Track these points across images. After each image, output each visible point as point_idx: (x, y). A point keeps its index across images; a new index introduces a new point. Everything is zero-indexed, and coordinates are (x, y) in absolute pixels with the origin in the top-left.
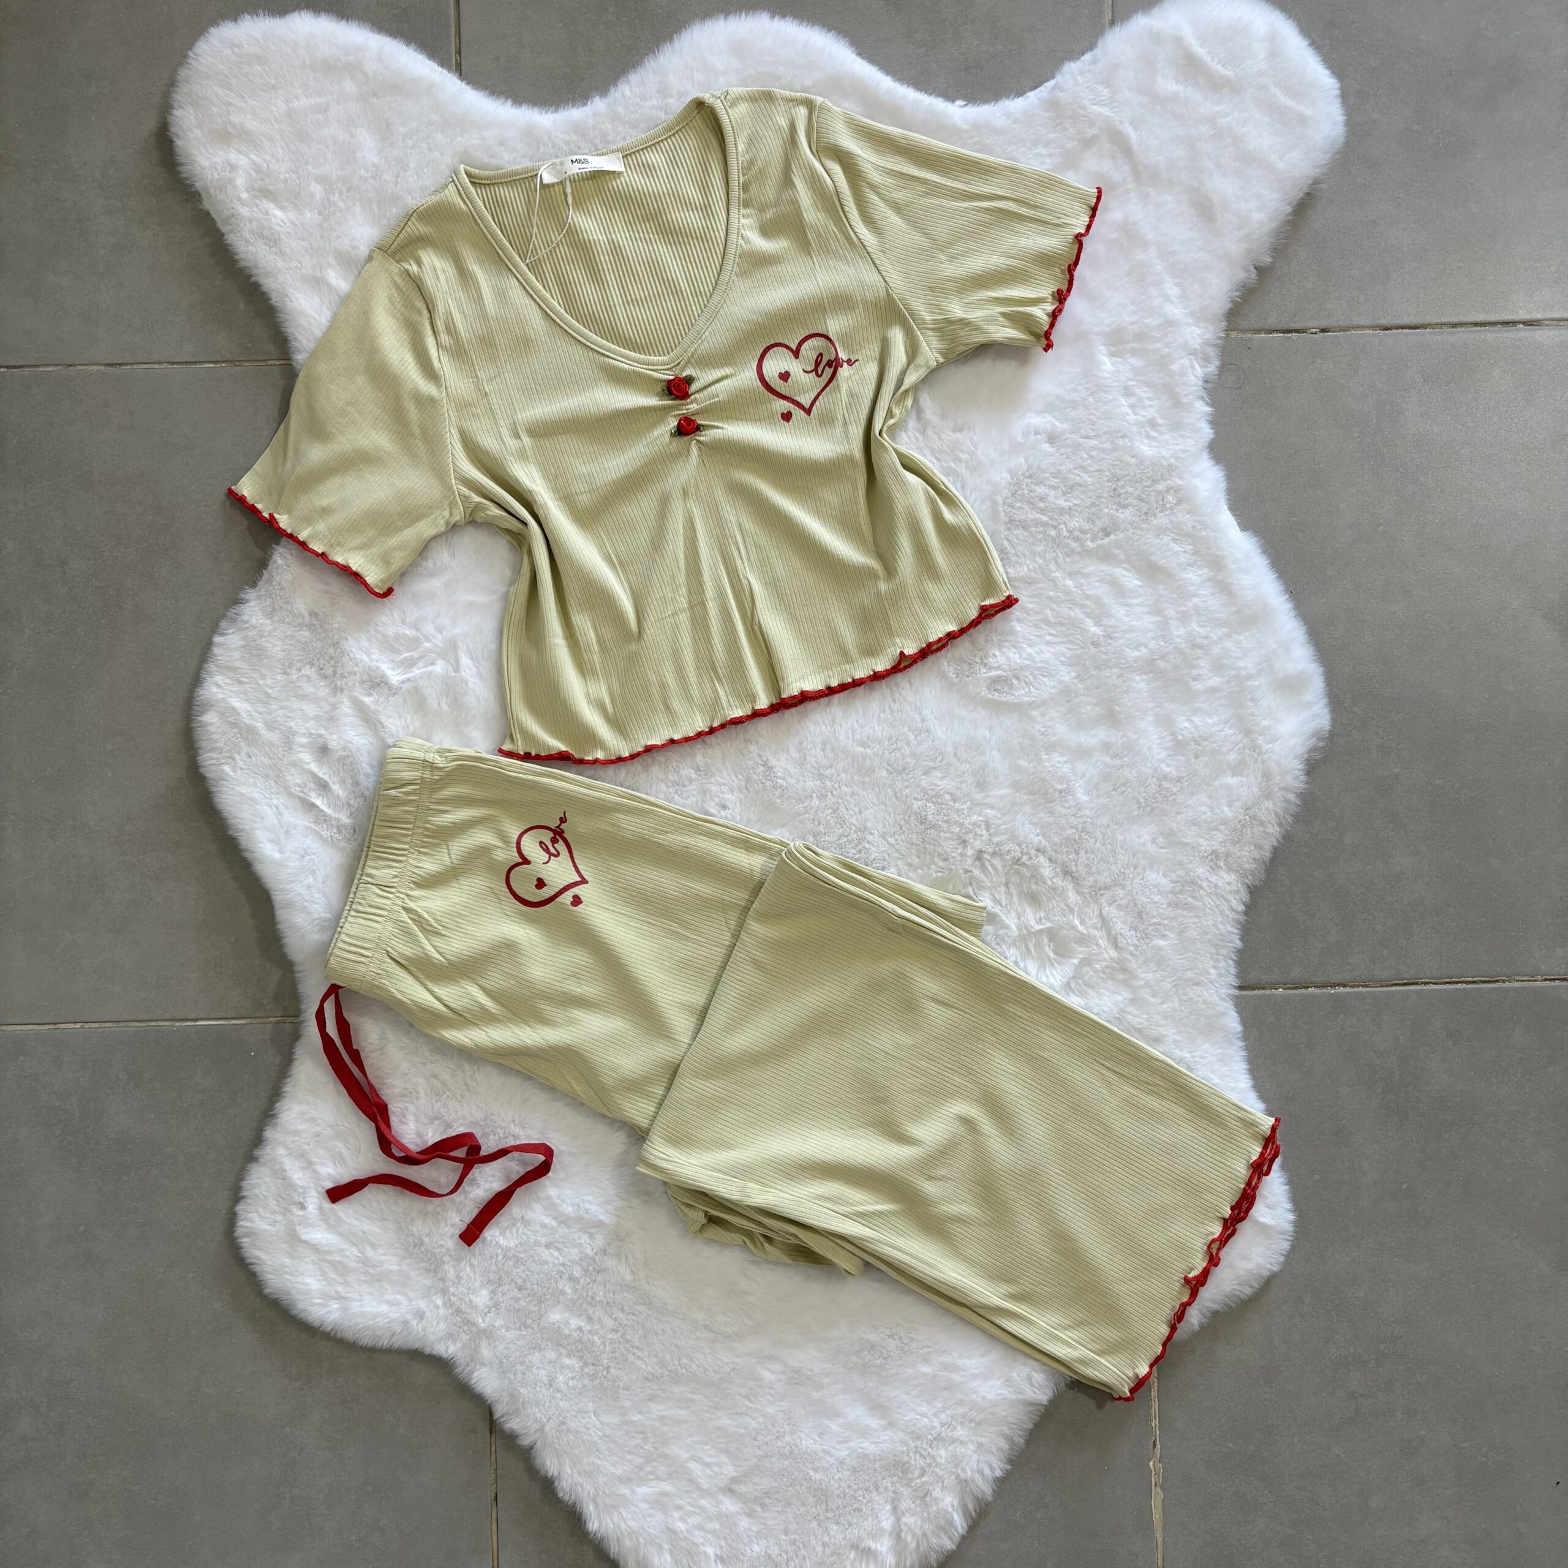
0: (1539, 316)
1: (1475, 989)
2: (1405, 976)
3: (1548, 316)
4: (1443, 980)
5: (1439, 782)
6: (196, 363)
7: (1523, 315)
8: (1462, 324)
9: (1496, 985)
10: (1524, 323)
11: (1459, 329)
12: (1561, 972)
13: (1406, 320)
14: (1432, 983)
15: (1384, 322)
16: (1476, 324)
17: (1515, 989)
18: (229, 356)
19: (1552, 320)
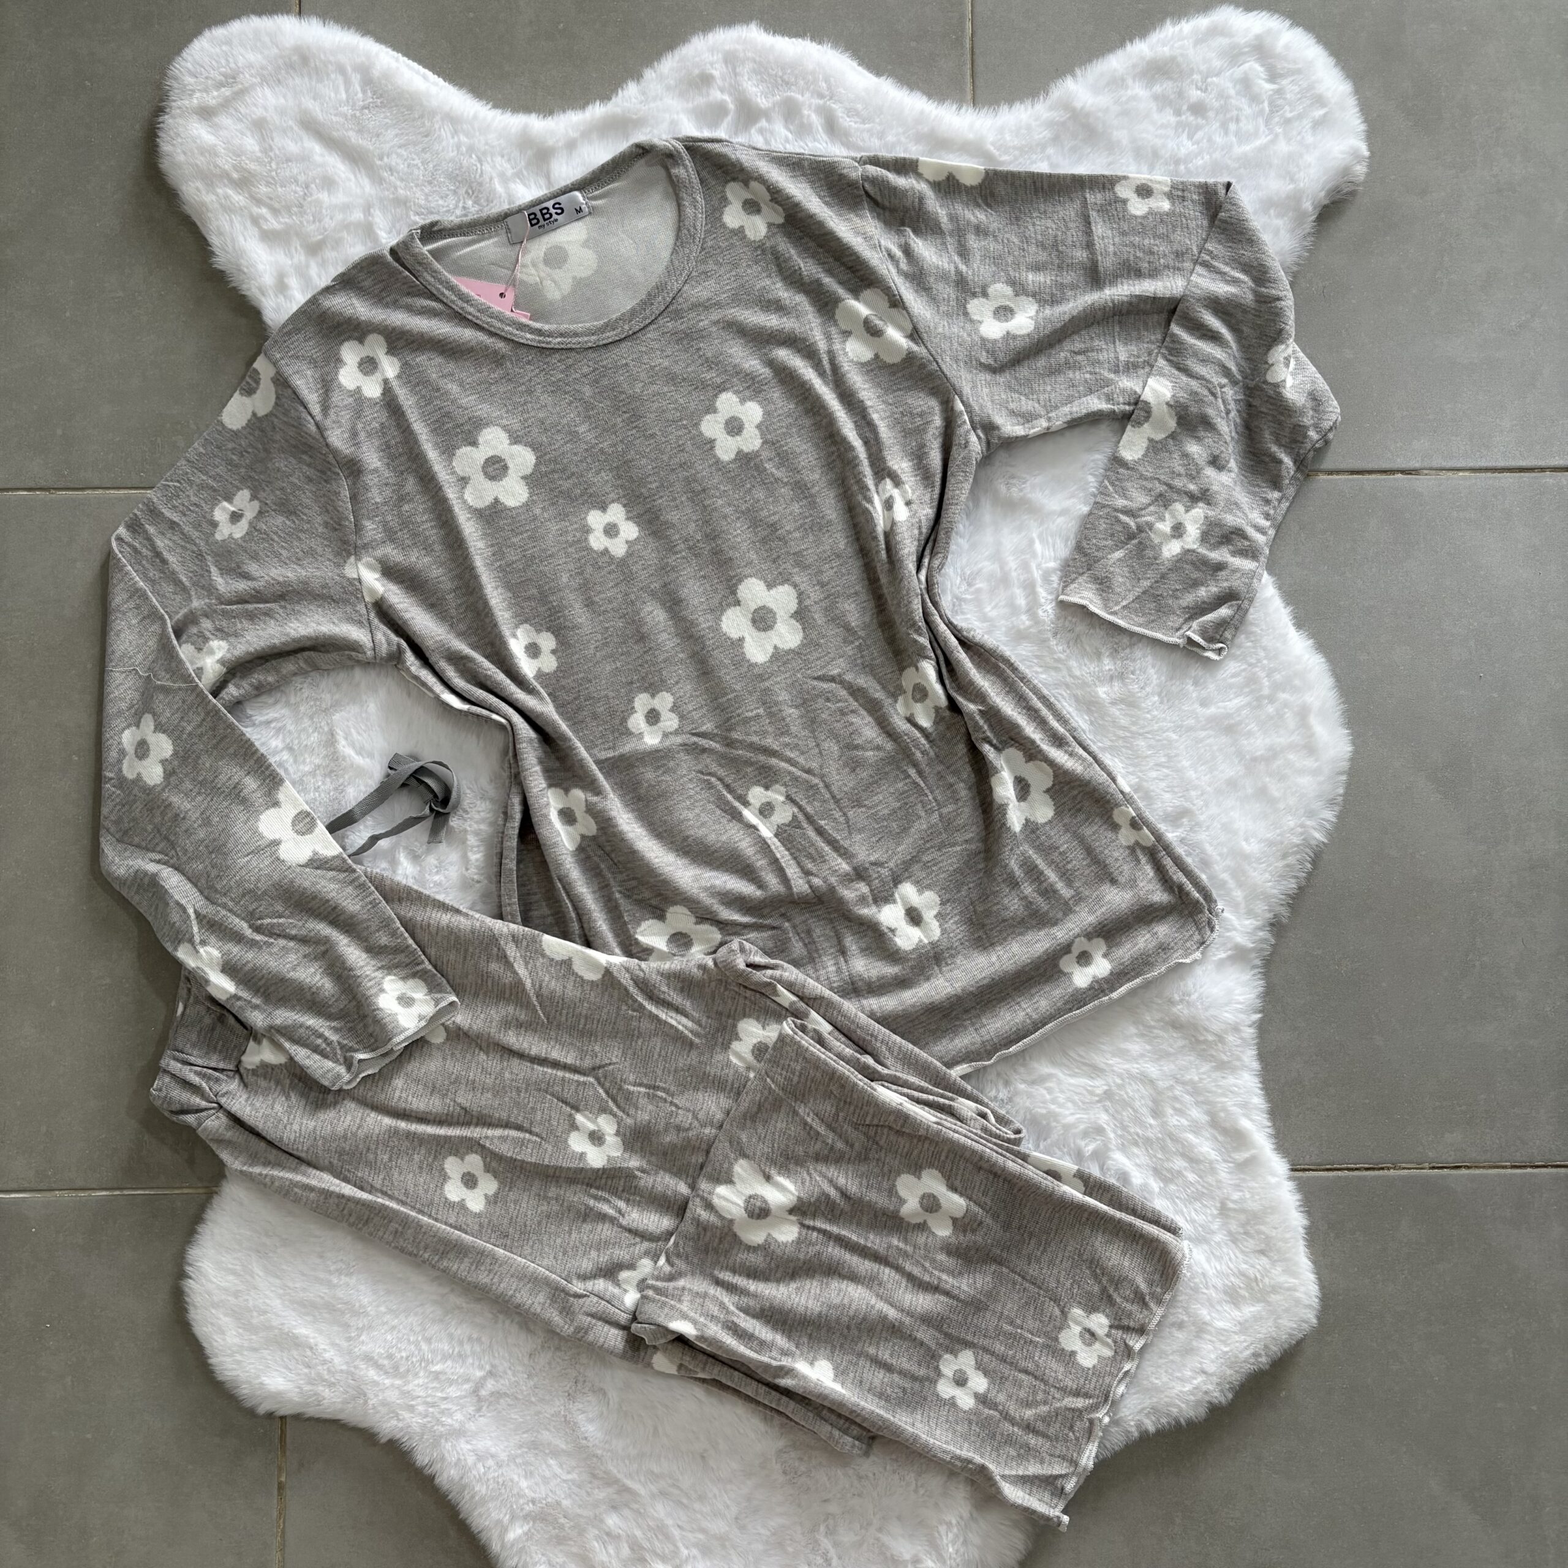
0: (1417, 465)
1: (1359, 1178)
3: (1426, 464)
5: (1320, 952)
6: (7, 490)
7: (1401, 463)
9: (1381, 1172)
10: (1403, 472)
11: (1335, 477)
12: (1450, 1159)
16: (1353, 472)
17: (1402, 1178)
18: (43, 484)
19: (1431, 469)
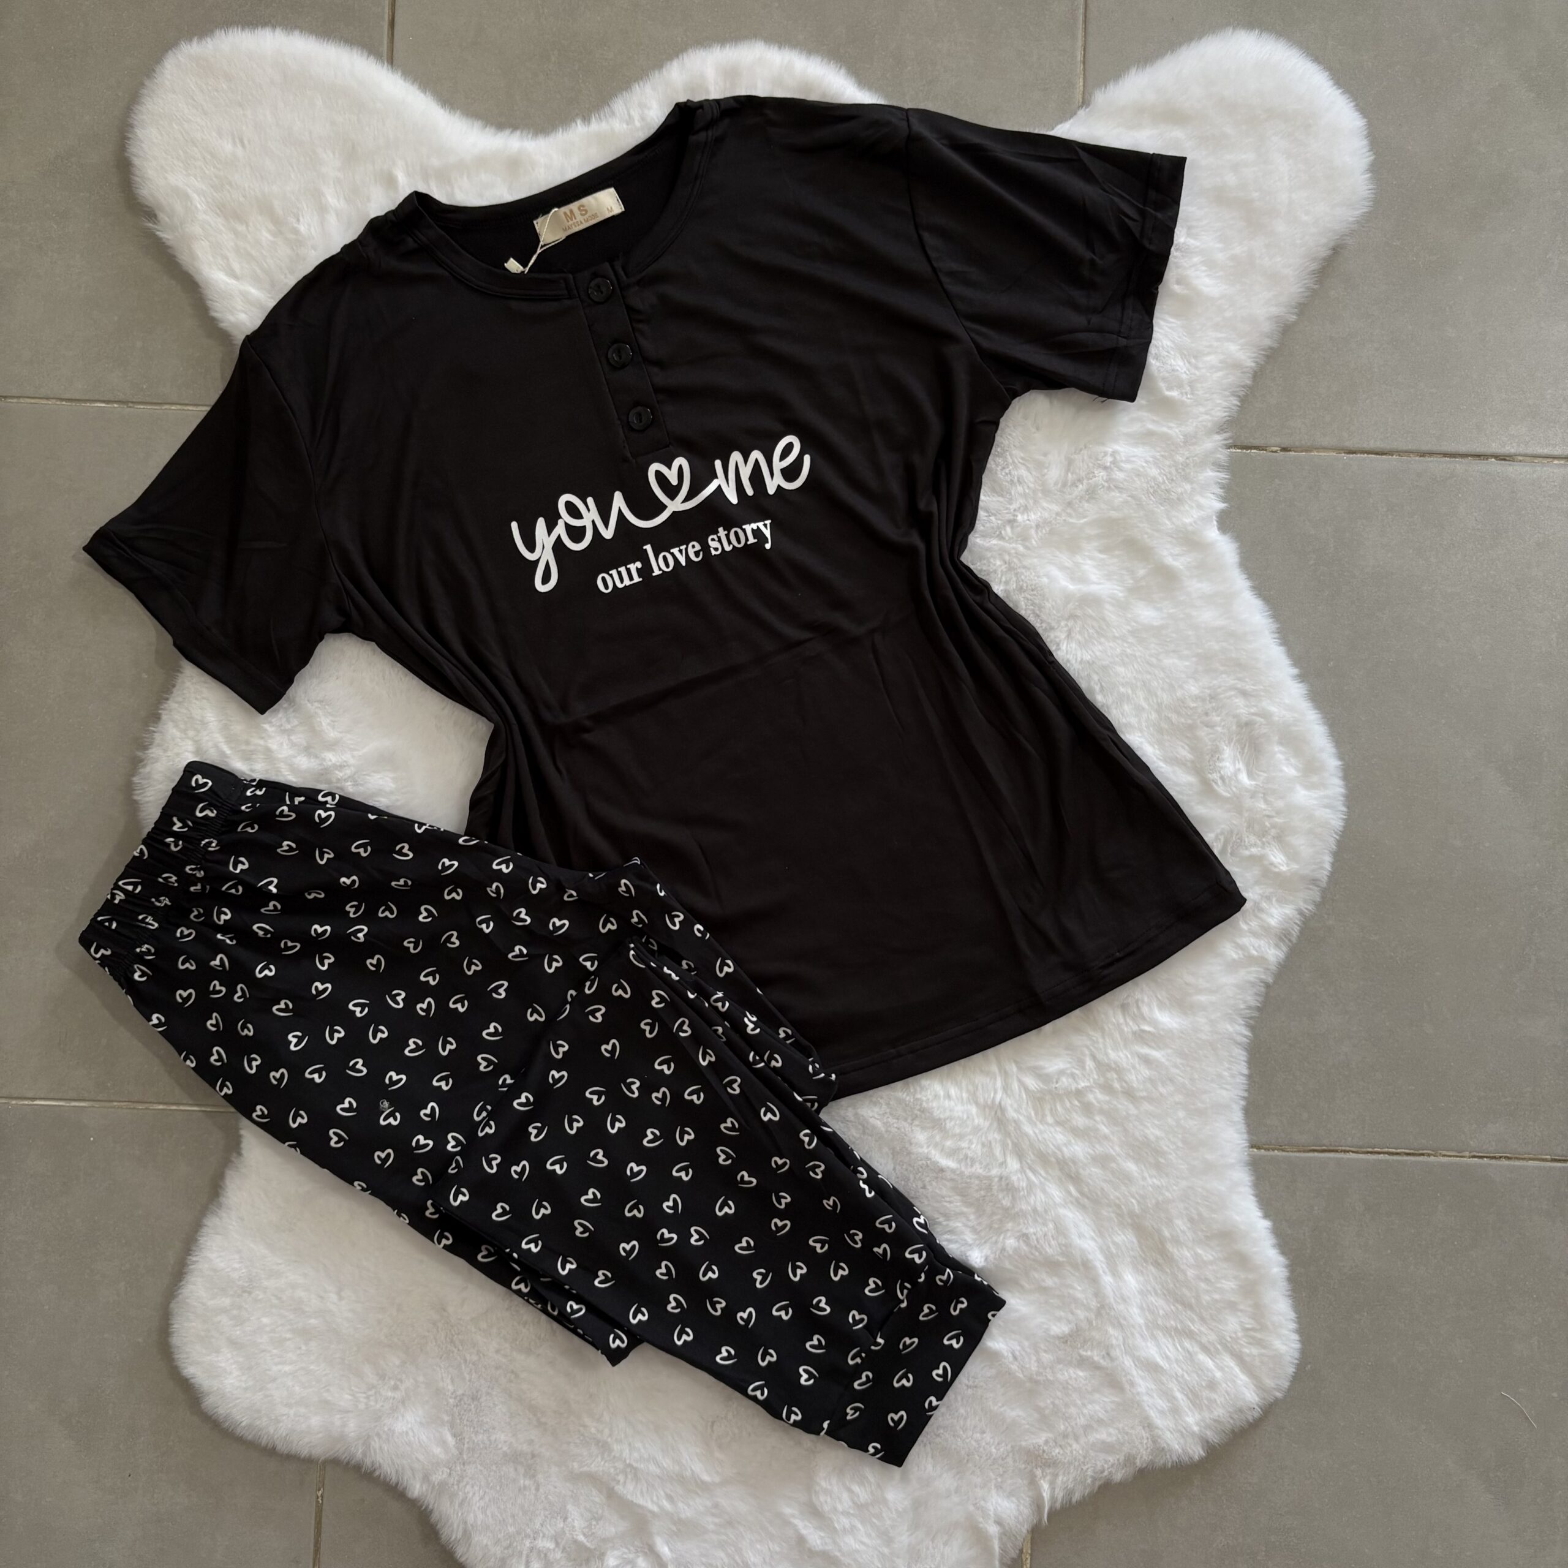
0: (1513, 451)
1: (1398, 1161)
2: (1326, 1142)
3: (1522, 450)
4: (1364, 1150)
5: (1376, 938)
6: (86, 401)
7: (1495, 447)
8: (1431, 454)
9: (1421, 1158)
10: (1497, 457)
11: (1428, 459)
12: (1491, 1149)
13: (1372, 445)
14: (1353, 1152)
15: (1349, 444)
16: (1445, 455)
17: (1440, 1164)
18: (121, 397)
19: (1525, 455)
